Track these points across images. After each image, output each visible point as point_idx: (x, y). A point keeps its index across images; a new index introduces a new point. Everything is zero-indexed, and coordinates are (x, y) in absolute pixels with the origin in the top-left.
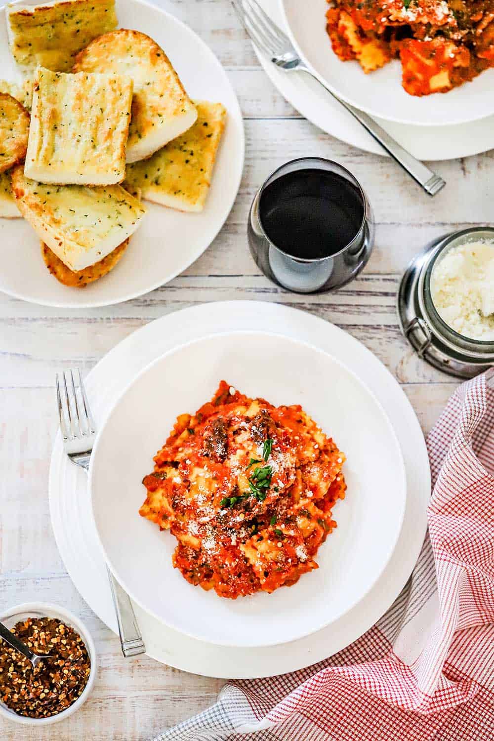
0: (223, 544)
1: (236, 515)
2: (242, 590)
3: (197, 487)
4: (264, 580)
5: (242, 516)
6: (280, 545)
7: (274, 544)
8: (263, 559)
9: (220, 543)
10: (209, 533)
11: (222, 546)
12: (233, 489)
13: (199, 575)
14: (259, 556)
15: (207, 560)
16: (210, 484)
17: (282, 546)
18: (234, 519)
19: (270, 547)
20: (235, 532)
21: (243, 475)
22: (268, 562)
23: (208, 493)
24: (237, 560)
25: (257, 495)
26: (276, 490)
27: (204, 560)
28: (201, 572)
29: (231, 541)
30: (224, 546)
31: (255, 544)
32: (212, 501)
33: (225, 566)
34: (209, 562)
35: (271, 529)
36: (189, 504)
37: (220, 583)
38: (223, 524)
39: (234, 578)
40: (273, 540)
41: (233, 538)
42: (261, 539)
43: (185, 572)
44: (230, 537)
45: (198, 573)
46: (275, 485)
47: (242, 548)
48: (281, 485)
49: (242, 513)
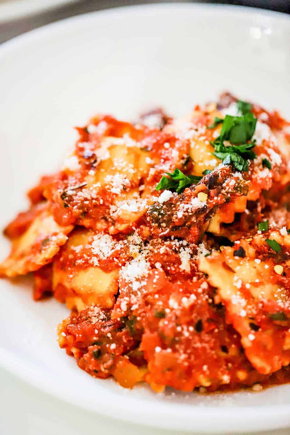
0: (163, 267)
1: (190, 197)
2: (205, 368)
3: (110, 162)
4: (252, 337)
5: (203, 197)
6: (279, 269)
7: (267, 267)
8: (246, 293)
9: (158, 265)
10: (133, 250)
11: (161, 270)
12: (183, 162)
13: (113, 346)
14: (239, 285)
15: (129, 305)
16: (137, 157)
17: (284, 274)
18: (186, 206)
19: (259, 274)
20: (188, 245)
21: (202, 138)
22: (257, 304)
23: (132, 171)
24: (193, 297)
25: (232, 163)
26: (265, 164)
27: (124, 307)
28: (117, 340)
29: (180, 263)
30: (167, 272)
31: (230, 262)
32: (141, 193)
33: (167, 311)
34: (134, 308)
35: (259, 238)
36: (95, 196)
37: (158, 349)
38: (164, 225)
39: (187, 332)
40: (264, 260)
41: (185, 256)
42: (241, 253)
43: (83, 350)
44: (176, 252)
45: (110, 342)
46: (263, 156)
47: (204, 266)
48: (276, 159)
49: (202, 191)
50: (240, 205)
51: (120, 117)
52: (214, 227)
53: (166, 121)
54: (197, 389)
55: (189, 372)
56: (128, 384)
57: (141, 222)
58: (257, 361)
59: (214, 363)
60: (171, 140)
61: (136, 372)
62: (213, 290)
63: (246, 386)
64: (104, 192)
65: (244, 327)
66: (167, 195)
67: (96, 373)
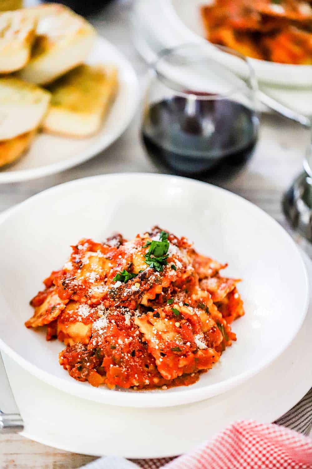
0: (115, 322)
1: (131, 285)
2: (136, 376)
3: (89, 265)
4: (161, 360)
5: (138, 285)
6: (177, 324)
7: (171, 323)
8: (159, 337)
9: (113, 321)
10: (100, 313)
11: (114, 324)
12: (128, 266)
13: (88, 364)
14: (155, 332)
15: (97, 342)
16: (104, 263)
17: (180, 327)
18: (129, 290)
19: (167, 326)
20: (129, 311)
21: (140, 253)
22: (165, 343)
23: (101, 271)
24: (131, 338)
25: (154, 267)
26: (173, 267)
27: (94, 343)
28: (91, 361)
29: (125, 320)
30: (118, 325)
31: (151, 320)
32: (106, 282)
33: (117, 345)
34: (100, 343)
35: (168, 308)
36: (80, 284)
37: (111, 365)
38: (117, 300)
39: (127, 357)
40: (170, 319)
41: (127, 316)
42: (157, 316)
43: (72, 367)
44: (123, 314)
45: (87, 362)
46: (172, 263)
47: (137, 322)
48: (179, 265)
49: (137, 282)
50: (158, 290)
51: (96, 240)
52: (144, 302)
53: (121, 243)
54: (132, 387)
55: (127, 378)
56: (95, 384)
57: (104, 298)
58: (163, 373)
59: (141, 374)
60: (122, 254)
61: (101, 379)
62: (141, 335)
63: (158, 387)
64: (85, 282)
65: (157, 354)
66: (119, 284)
67: (79, 378)
